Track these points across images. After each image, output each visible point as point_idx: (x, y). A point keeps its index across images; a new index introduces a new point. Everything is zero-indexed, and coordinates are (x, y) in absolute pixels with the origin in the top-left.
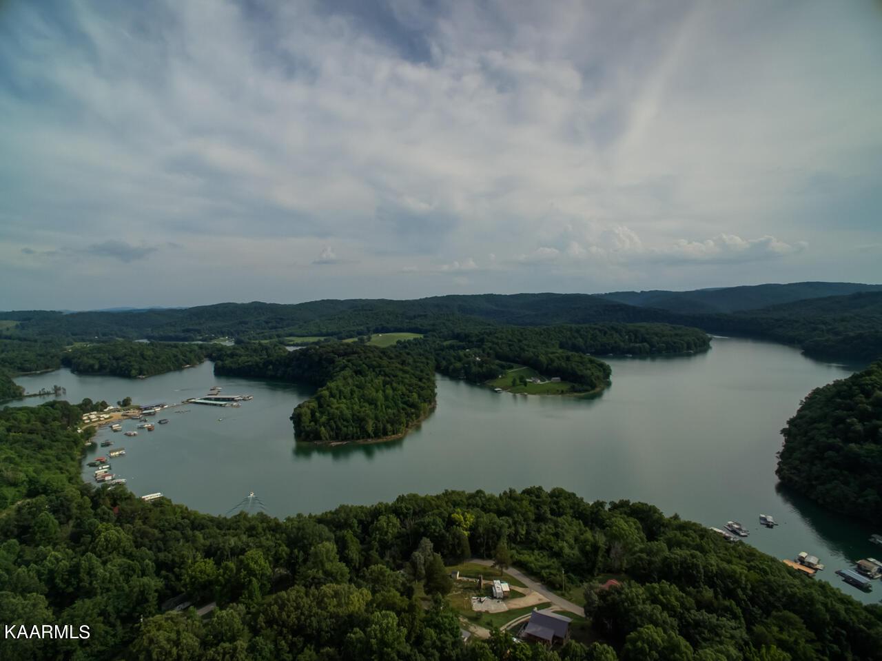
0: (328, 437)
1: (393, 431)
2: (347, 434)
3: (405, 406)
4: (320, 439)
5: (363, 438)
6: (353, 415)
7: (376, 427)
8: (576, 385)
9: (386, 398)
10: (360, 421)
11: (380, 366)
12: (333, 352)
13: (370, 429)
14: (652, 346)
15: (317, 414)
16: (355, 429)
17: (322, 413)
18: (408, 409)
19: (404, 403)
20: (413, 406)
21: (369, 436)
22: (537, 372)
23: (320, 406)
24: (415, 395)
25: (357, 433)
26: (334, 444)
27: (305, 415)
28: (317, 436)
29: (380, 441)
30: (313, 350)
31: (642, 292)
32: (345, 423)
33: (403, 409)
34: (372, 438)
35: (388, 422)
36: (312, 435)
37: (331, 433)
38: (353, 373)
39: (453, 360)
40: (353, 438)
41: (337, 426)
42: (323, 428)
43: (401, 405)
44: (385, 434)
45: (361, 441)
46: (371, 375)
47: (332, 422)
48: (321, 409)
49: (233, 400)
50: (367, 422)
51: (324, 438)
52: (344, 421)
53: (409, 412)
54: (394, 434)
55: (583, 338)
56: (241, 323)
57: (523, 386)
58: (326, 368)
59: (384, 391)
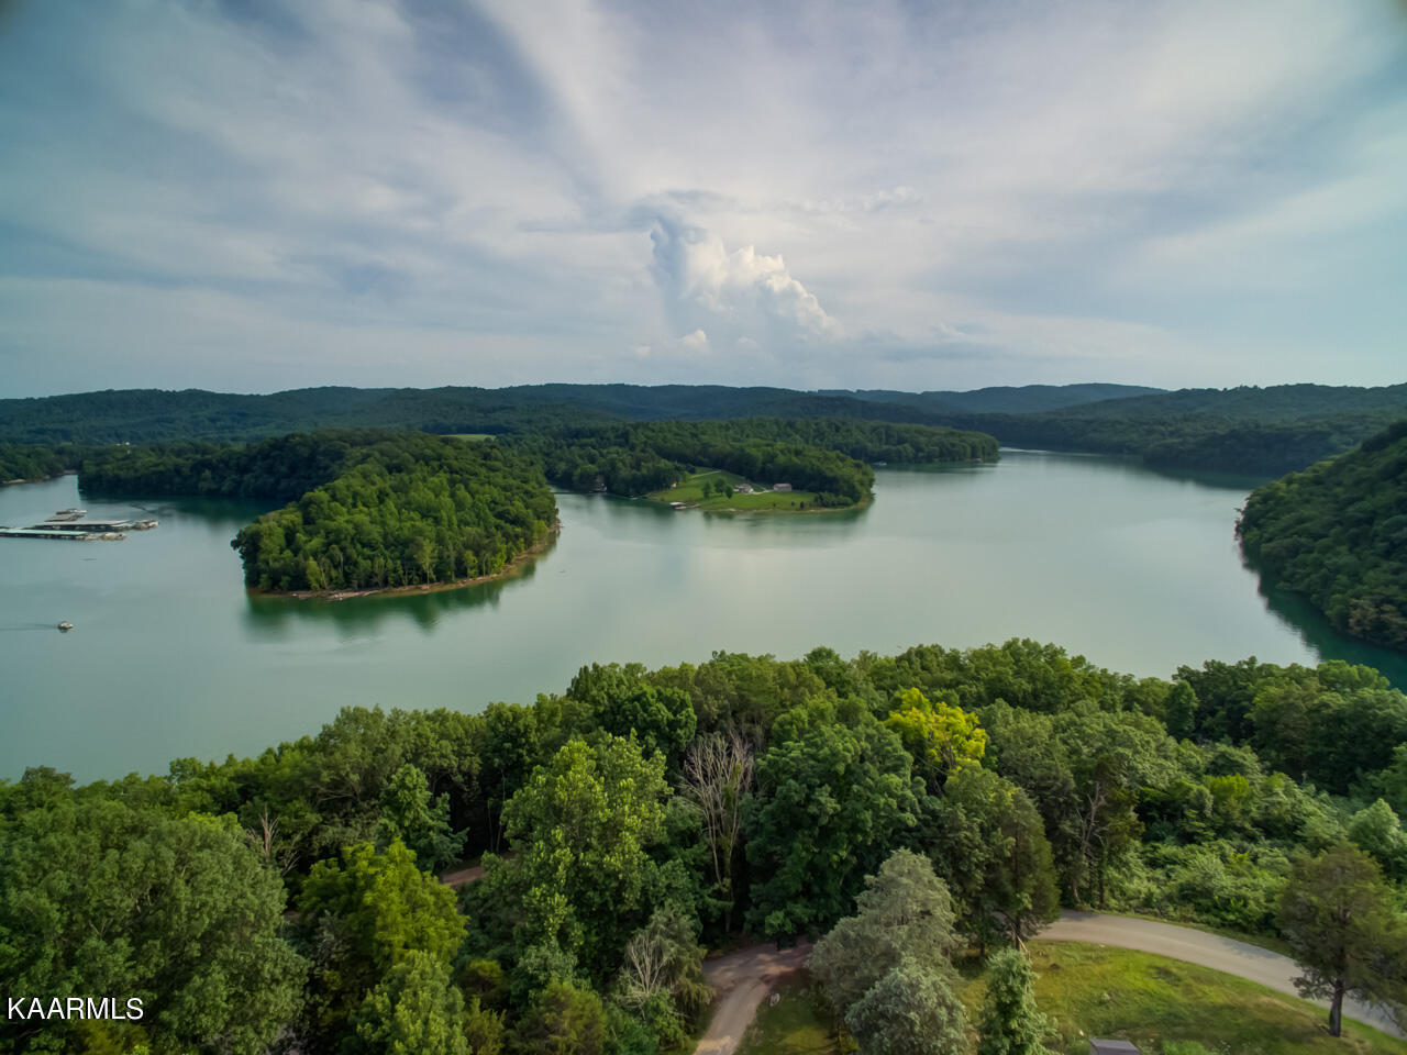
0: (326, 584)
1: (480, 568)
2: (371, 575)
3: (502, 523)
4: (307, 587)
5: (410, 583)
6: (385, 537)
7: (440, 558)
8: (825, 495)
9: (459, 506)
10: (403, 546)
11: (439, 458)
12: (340, 439)
13: (427, 560)
14: (918, 449)
15: (301, 537)
16: (389, 561)
17: (311, 534)
18: (508, 527)
19: (500, 516)
20: (515, 521)
21: (424, 579)
22: (743, 478)
23: (308, 521)
24: (518, 503)
25: (395, 571)
26: (341, 596)
27: (270, 535)
28: (299, 581)
29: (448, 587)
30: (297, 438)
31: (858, 391)
32: (367, 551)
33: (497, 527)
34: (432, 581)
35: (467, 547)
36: (285, 579)
37: (334, 573)
38: (384, 469)
39: (580, 461)
40: (386, 583)
41: (348, 559)
42: (312, 562)
43: (492, 520)
44: (462, 572)
45: (406, 591)
46: (420, 471)
47: (335, 550)
48: (309, 528)
49: (108, 528)
50: (420, 547)
51: (314, 584)
52: (364, 546)
53: (512, 533)
54: (481, 574)
55: (802, 436)
56: (158, 421)
57: (725, 498)
58: (326, 468)
59: (452, 495)
